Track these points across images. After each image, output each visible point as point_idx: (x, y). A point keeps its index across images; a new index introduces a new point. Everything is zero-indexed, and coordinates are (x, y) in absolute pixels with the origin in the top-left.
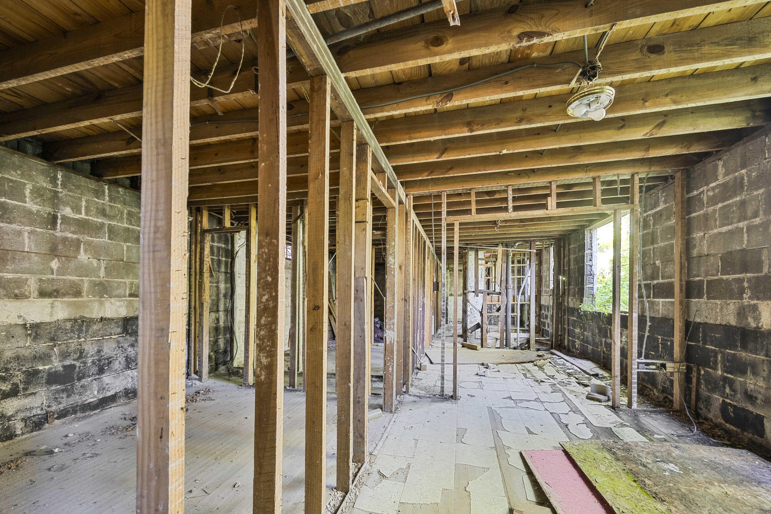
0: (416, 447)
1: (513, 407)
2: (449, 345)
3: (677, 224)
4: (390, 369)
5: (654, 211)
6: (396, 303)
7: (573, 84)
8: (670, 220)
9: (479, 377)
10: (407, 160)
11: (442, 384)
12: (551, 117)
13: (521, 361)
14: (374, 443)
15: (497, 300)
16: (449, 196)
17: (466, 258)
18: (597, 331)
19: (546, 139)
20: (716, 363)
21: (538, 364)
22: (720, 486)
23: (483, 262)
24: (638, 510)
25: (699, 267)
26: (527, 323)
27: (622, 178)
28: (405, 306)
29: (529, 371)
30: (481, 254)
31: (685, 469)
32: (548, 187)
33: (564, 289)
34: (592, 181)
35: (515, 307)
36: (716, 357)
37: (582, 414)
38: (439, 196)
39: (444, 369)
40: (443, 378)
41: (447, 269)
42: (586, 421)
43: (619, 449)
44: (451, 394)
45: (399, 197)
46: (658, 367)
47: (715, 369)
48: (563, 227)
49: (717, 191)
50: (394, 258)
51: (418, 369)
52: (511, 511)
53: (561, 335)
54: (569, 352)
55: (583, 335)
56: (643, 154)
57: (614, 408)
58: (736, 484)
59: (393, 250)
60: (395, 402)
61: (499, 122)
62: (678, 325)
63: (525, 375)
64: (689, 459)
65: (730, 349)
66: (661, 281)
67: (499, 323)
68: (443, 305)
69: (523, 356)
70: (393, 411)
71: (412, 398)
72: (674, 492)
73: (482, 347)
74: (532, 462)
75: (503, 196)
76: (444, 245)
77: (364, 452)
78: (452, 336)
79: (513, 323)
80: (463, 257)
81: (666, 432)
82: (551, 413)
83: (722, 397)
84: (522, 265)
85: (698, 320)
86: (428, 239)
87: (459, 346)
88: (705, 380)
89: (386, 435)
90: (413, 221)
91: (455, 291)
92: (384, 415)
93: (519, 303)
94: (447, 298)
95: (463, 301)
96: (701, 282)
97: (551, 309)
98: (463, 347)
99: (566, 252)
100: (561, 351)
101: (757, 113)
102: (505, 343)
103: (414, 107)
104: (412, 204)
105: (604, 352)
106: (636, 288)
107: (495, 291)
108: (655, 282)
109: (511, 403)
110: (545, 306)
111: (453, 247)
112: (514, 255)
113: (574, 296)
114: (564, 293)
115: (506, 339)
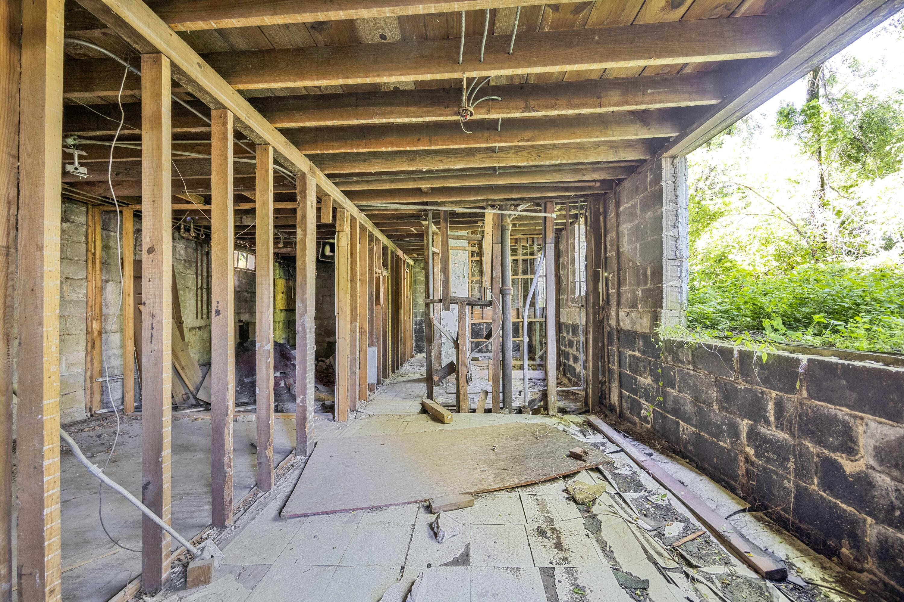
26: (540, 353)
33: (608, 295)
35: (520, 327)
53: (604, 384)
73: (459, 410)
79: (516, 355)
84: (530, 257)
97: (583, 331)
98: (423, 411)
99: (612, 222)
102: (502, 401)
107: (481, 300)
110: (567, 326)
113: (634, 306)
114: (608, 302)
115: (503, 392)
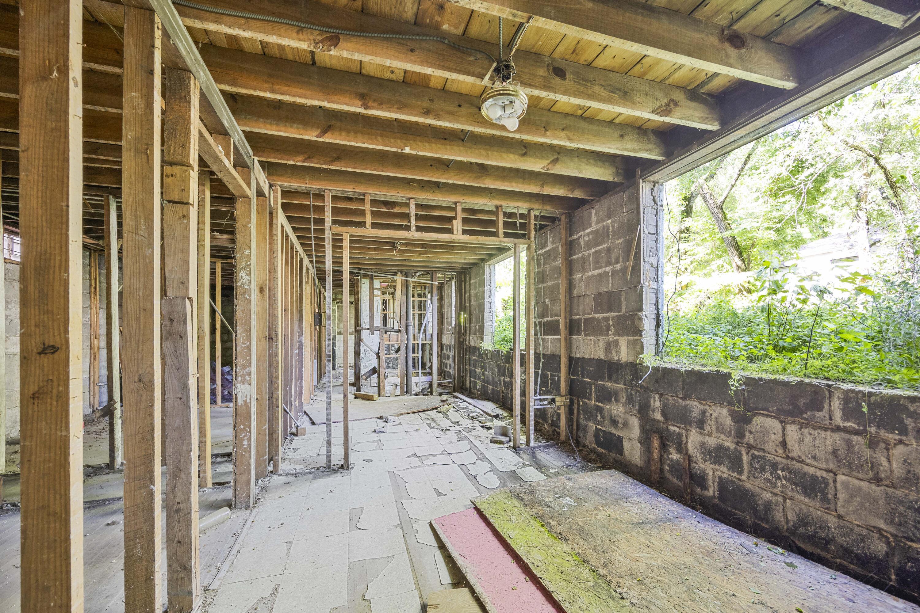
0: (288, 554)
1: (418, 467)
2: (337, 396)
3: (563, 265)
4: (245, 442)
5: (544, 251)
6: (254, 343)
7: (486, 81)
8: (557, 261)
9: (377, 435)
10: (269, 127)
11: (329, 451)
12: (460, 119)
13: (425, 408)
14: (213, 567)
15: (396, 339)
16: (335, 198)
17: (358, 287)
18: (496, 370)
19: (454, 147)
20: (590, 394)
21: (442, 410)
22: (604, 510)
23: (379, 293)
24: (550, 559)
25: (578, 306)
26: (428, 365)
27: (520, 212)
28: (270, 347)
29: (433, 419)
30: (377, 283)
31: (578, 500)
32: (453, 209)
33: (466, 327)
34: (495, 210)
35: (416, 347)
36: (591, 388)
37: (489, 461)
38: (320, 196)
39: (330, 431)
40: (329, 443)
41: (334, 300)
42: (493, 468)
43: (525, 493)
44: (342, 462)
45: (258, 183)
46: (549, 402)
47: (590, 399)
48: (465, 259)
49: (591, 237)
50: (250, 274)
51: (293, 434)
52: (424, 608)
53: (463, 377)
54: (470, 394)
55: (484, 375)
56: (539, 189)
57: (515, 448)
58: (613, 504)
59: (247, 262)
60: (254, 490)
61: (402, 107)
62: (564, 361)
63: (429, 425)
64: (580, 489)
65: (601, 381)
66: (550, 319)
67: (399, 366)
68: (329, 346)
69: (426, 402)
70: (251, 505)
71: (284, 479)
72: (574, 527)
73: (379, 396)
74: (444, 532)
75: (404, 210)
76: (329, 266)
77: (190, 593)
78: (342, 385)
79: (414, 366)
80: (354, 286)
81: (558, 465)
82: (459, 466)
83: (595, 424)
84: (422, 299)
85: (578, 356)
86: (306, 257)
87: (351, 397)
88: (583, 411)
89: (236, 547)
90: (282, 227)
91: (345, 327)
92: (234, 516)
93: (421, 343)
94: (334, 338)
95: (355, 340)
96: (580, 319)
97: (452, 349)
98: (356, 398)
99: (467, 287)
100: (463, 394)
101: (620, 171)
102: (406, 389)
103: (277, 35)
104: (280, 201)
105: (503, 392)
106: (532, 325)
107: (393, 328)
108: (545, 320)
109: (416, 461)
110: (446, 346)
111: (342, 272)
112: (414, 287)
113: (475, 334)
114: (465, 331)
115: (407, 385)
